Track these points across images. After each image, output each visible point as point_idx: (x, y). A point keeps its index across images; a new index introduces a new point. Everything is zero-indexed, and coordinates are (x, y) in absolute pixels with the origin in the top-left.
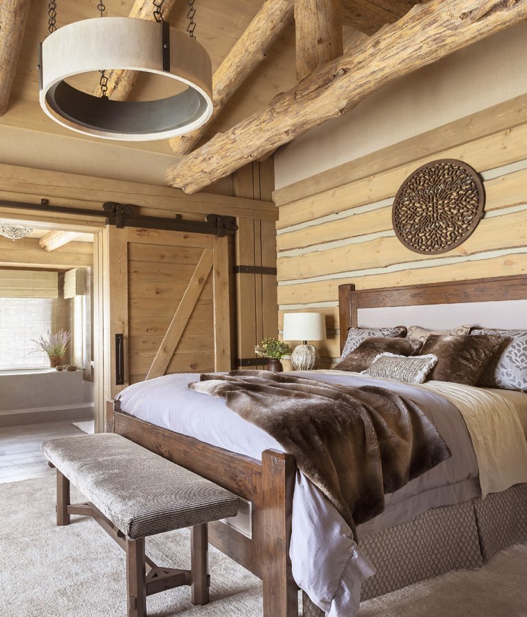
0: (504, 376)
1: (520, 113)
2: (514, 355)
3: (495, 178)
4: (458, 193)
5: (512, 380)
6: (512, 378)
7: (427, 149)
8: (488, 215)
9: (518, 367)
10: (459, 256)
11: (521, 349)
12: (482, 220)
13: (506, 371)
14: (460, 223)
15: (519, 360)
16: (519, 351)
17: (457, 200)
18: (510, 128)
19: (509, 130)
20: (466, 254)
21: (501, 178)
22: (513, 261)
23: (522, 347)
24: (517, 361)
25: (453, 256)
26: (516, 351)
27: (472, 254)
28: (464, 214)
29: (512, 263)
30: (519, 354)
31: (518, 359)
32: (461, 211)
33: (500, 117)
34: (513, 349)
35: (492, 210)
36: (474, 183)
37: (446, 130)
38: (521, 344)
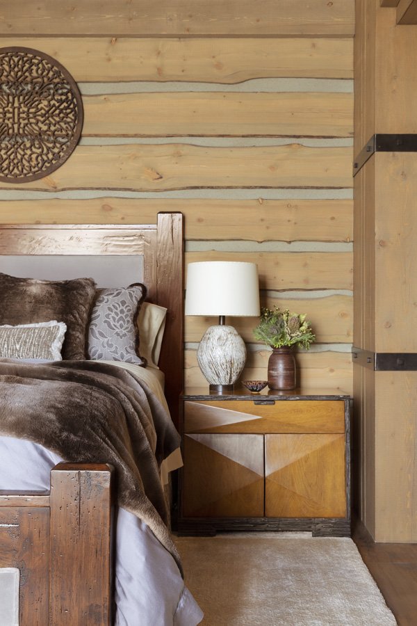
0: (104, 347)
1: (131, 22)
2: (111, 319)
3: (96, 96)
4: (49, 102)
5: (114, 352)
6: (113, 349)
7: (10, 26)
8: (84, 141)
9: (118, 334)
10: (46, 190)
11: (118, 311)
12: (78, 147)
13: (106, 340)
14: (51, 145)
15: (118, 325)
16: (117, 314)
17: (48, 112)
18: (117, 37)
19: (114, 39)
20: (55, 189)
21: (103, 97)
22: (112, 206)
23: (119, 309)
24: (116, 326)
25: (37, 190)
26: (113, 314)
27: (64, 190)
28: (56, 133)
29: (111, 209)
30: (117, 318)
31: (116, 324)
32: (53, 128)
33: (109, 18)
34: (110, 313)
35: (90, 136)
36: (72, 94)
37: (39, 9)
38: (118, 306)
